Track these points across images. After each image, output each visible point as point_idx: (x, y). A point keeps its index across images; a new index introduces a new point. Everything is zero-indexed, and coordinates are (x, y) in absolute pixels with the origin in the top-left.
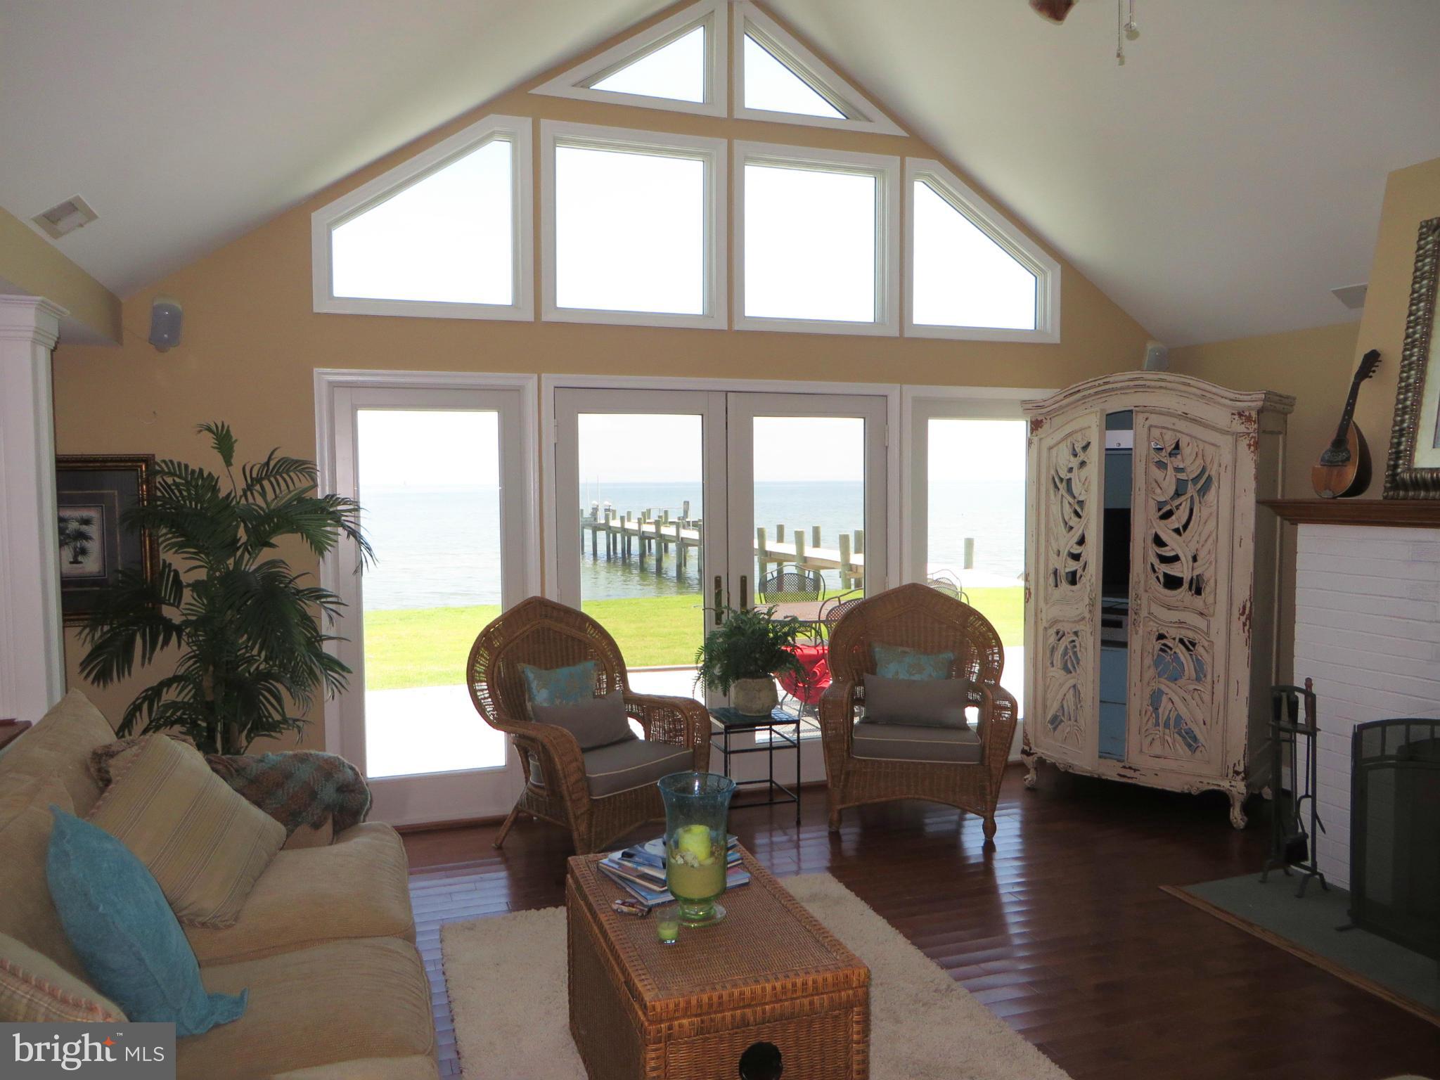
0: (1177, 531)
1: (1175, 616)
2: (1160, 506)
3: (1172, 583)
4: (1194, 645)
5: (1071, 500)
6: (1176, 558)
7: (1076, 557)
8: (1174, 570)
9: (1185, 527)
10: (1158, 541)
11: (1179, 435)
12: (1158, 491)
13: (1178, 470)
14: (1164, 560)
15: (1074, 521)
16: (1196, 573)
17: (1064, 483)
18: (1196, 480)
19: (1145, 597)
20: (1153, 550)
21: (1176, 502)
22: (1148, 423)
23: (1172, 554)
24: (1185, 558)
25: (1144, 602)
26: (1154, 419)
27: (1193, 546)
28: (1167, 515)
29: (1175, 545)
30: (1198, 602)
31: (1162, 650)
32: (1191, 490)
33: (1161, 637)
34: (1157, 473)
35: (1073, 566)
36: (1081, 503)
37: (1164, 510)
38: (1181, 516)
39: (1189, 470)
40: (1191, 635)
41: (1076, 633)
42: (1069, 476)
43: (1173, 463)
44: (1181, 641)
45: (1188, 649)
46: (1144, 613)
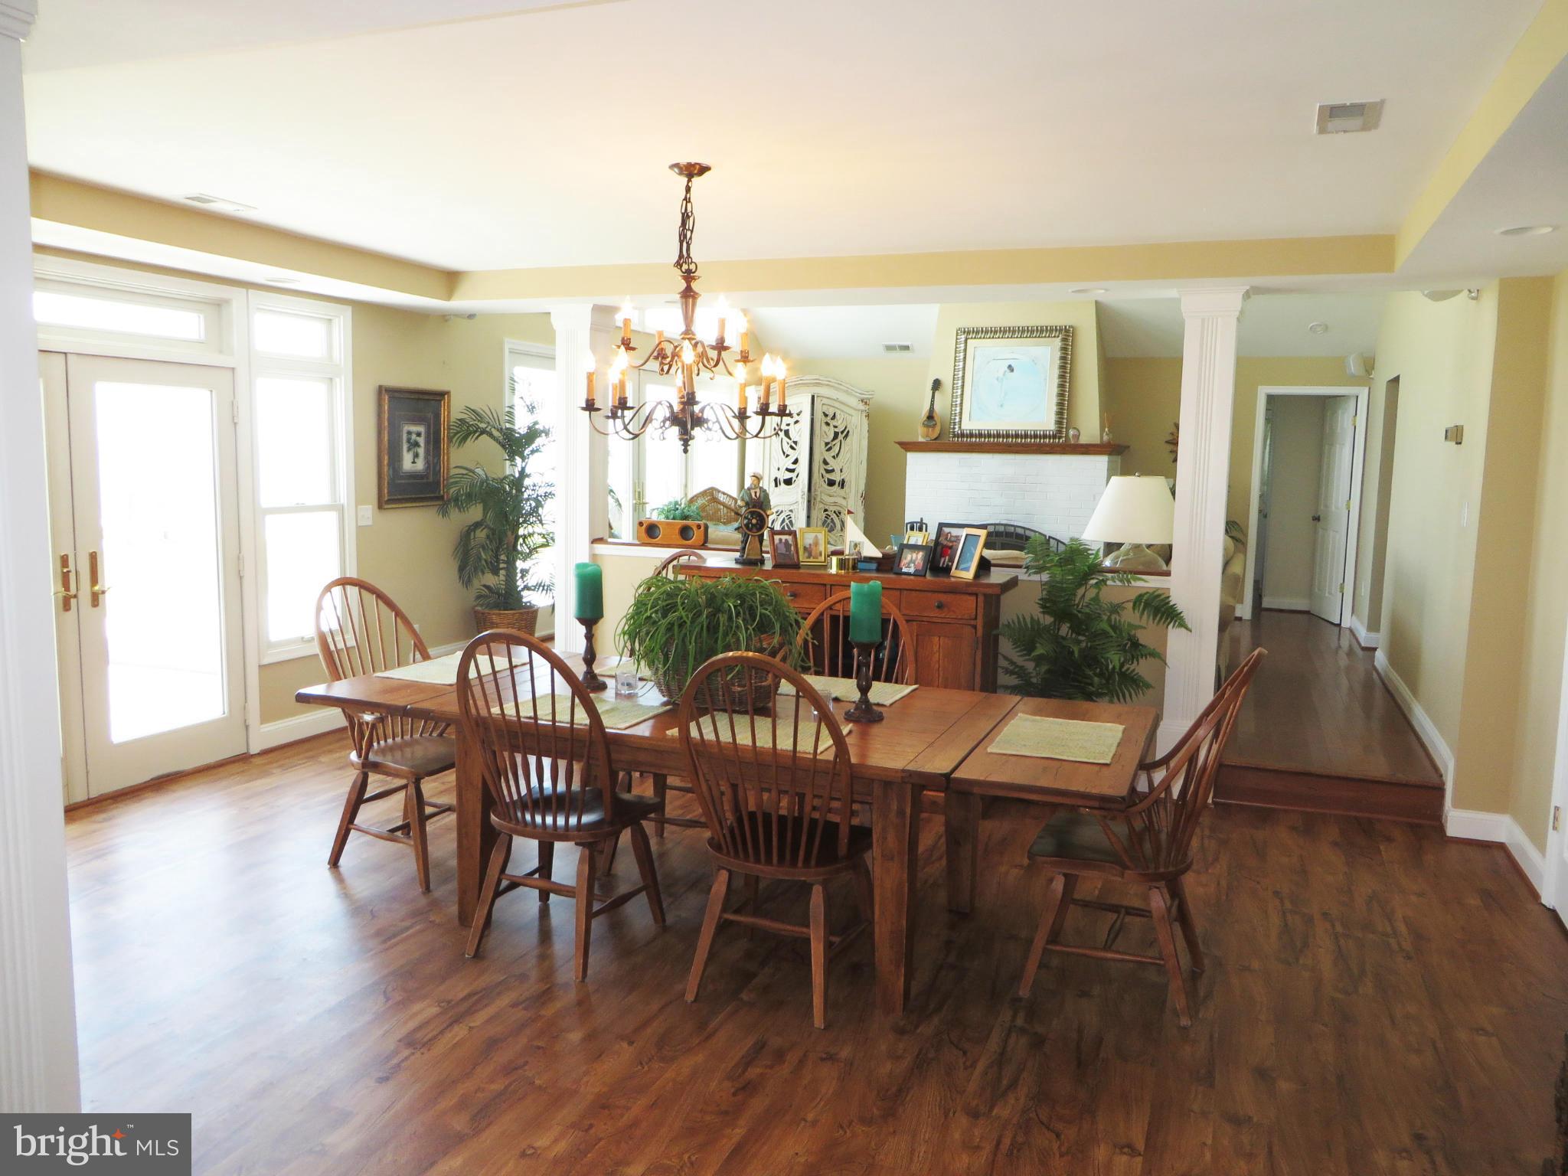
0: (834, 457)
1: (832, 500)
2: (827, 444)
3: (831, 483)
4: (840, 513)
5: (788, 440)
6: (833, 471)
7: (792, 471)
8: (832, 476)
9: (837, 455)
10: (825, 462)
11: (836, 410)
12: (825, 436)
13: (835, 427)
14: (828, 471)
15: (789, 451)
16: (842, 478)
17: (783, 432)
18: (842, 432)
19: (819, 490)
20: (823, 466)
21: (834, 443)
22: (823, 402)
23: (831, 468)
24: (837, 470)
25: (818, 493)
26: (825, 401)
27: (841, 465)
28: (829, 449)
29: (833, 464)
30: (842, 492)
31: (826, 517)
32: (841, 437)
33: (826, 510)
34: (825, 427)
35: (788, 475)
36: (795, 443)
37: (829, 446)
38: (836, 449)
39: (840, 427)
40: (839, 508)
41: (791, 511)
42: (787, 428)
43: (832, 423)
44: (835, 512)
45: (838, 516)
46: (818, 499)
